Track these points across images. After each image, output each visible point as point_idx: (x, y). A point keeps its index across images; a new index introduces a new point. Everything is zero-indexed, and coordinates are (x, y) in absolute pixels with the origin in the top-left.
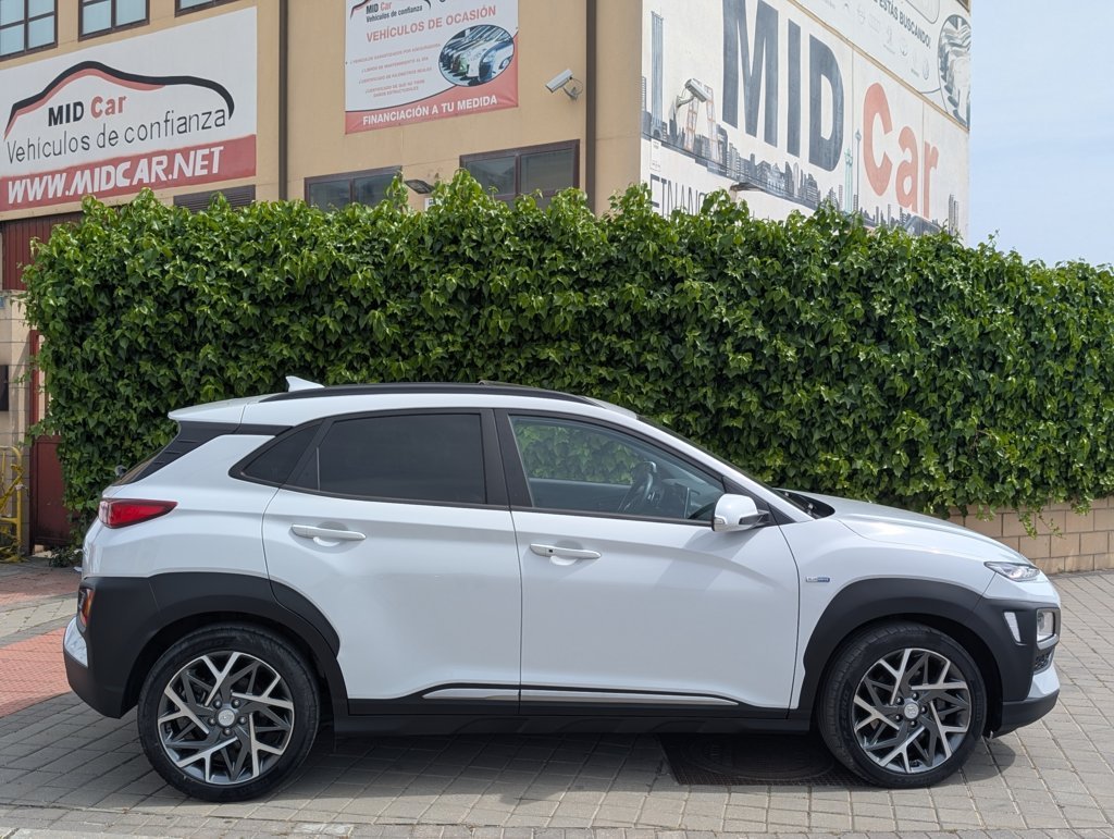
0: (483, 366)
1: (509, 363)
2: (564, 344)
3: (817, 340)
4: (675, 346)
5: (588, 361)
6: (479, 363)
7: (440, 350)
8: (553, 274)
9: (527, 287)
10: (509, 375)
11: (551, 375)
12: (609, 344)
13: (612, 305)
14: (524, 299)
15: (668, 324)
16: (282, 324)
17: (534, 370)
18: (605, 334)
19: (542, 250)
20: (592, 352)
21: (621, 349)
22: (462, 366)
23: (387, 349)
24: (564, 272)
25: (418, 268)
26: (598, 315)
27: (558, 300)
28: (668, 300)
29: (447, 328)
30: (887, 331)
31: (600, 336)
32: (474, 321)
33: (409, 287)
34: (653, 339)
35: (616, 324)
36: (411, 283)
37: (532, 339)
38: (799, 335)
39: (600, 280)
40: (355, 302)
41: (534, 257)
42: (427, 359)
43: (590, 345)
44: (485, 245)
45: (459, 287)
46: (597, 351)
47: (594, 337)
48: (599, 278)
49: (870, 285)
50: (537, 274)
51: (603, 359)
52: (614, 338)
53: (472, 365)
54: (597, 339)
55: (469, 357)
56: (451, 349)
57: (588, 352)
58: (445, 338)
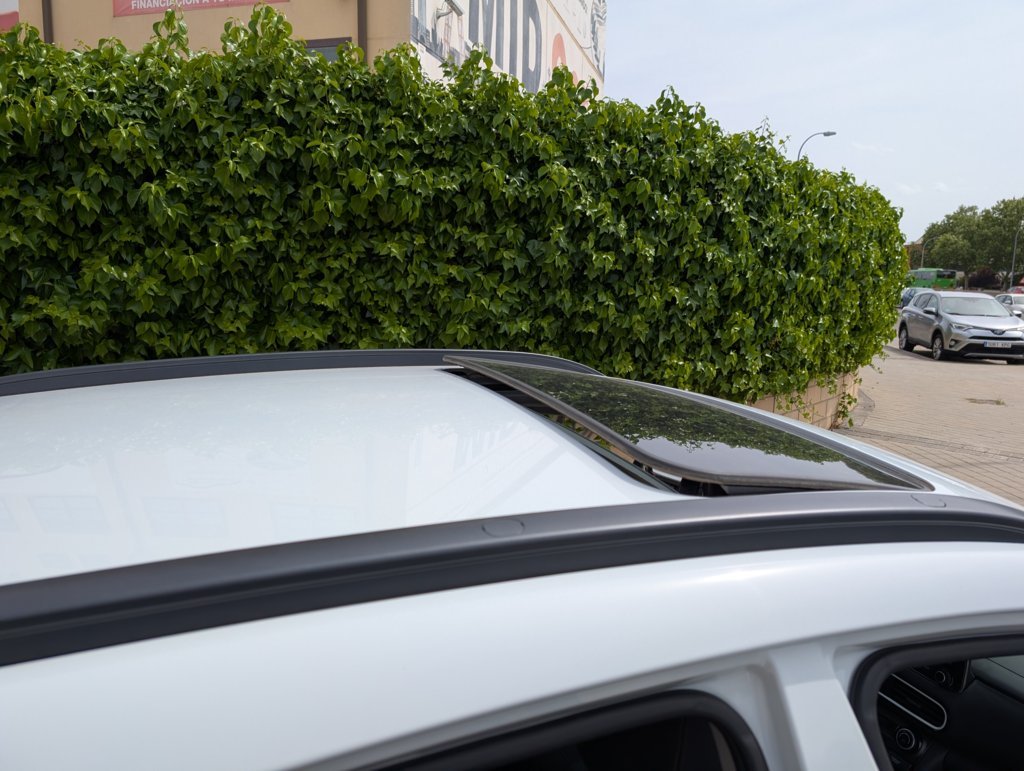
0: (302, 261)
1: (336, 257)
2: (406, 235)
3: (670, 239)
4: (531, 242)
5: (434, 257)
6: (297, 257)
7: (244, 240)
8: (390, 146)
9: (358, 160)
10: (336, 273)
11: (387, 273)
12: (460, 238)
13: (464, 190)
14: (358, 177)
15: (522, 215)
16: (9, 198)
17: (366, 266)
18: (455, 226)
19: (375, 115)
20: (438, 247)
21: (474, 245)
22: (274, 260)
23: (170, 236)
24: (403, 145)
25: (208, 129)
26: (446, 201)
27: (401, 179)
28: (527, 187)
29: (252, 211)
30: (727, 230)
31: (449, 227)
32: (290, 202)
33: (196, 153)
34: (510, 233)
35: (469, 212)
36: (200, 148)
37: (364, 229)
38: (653, 233)
39: (447, 159)
40: (118, 170)
41: (366, 124)
42: (227, 251)
43: (436, 238)
44: (301, 103)
45: (268, 156)
46: (445, 246)
47: (441, 229)
48: (446, 154)
49: (713, 181)
50: (371, 145)
51: (452, 255)
52: (465, 230)
53: (287, 259)
54: (445, 231)
55: (283, 249)
56: (260, 238)
57: (433, 246)
58: (250, 223)
